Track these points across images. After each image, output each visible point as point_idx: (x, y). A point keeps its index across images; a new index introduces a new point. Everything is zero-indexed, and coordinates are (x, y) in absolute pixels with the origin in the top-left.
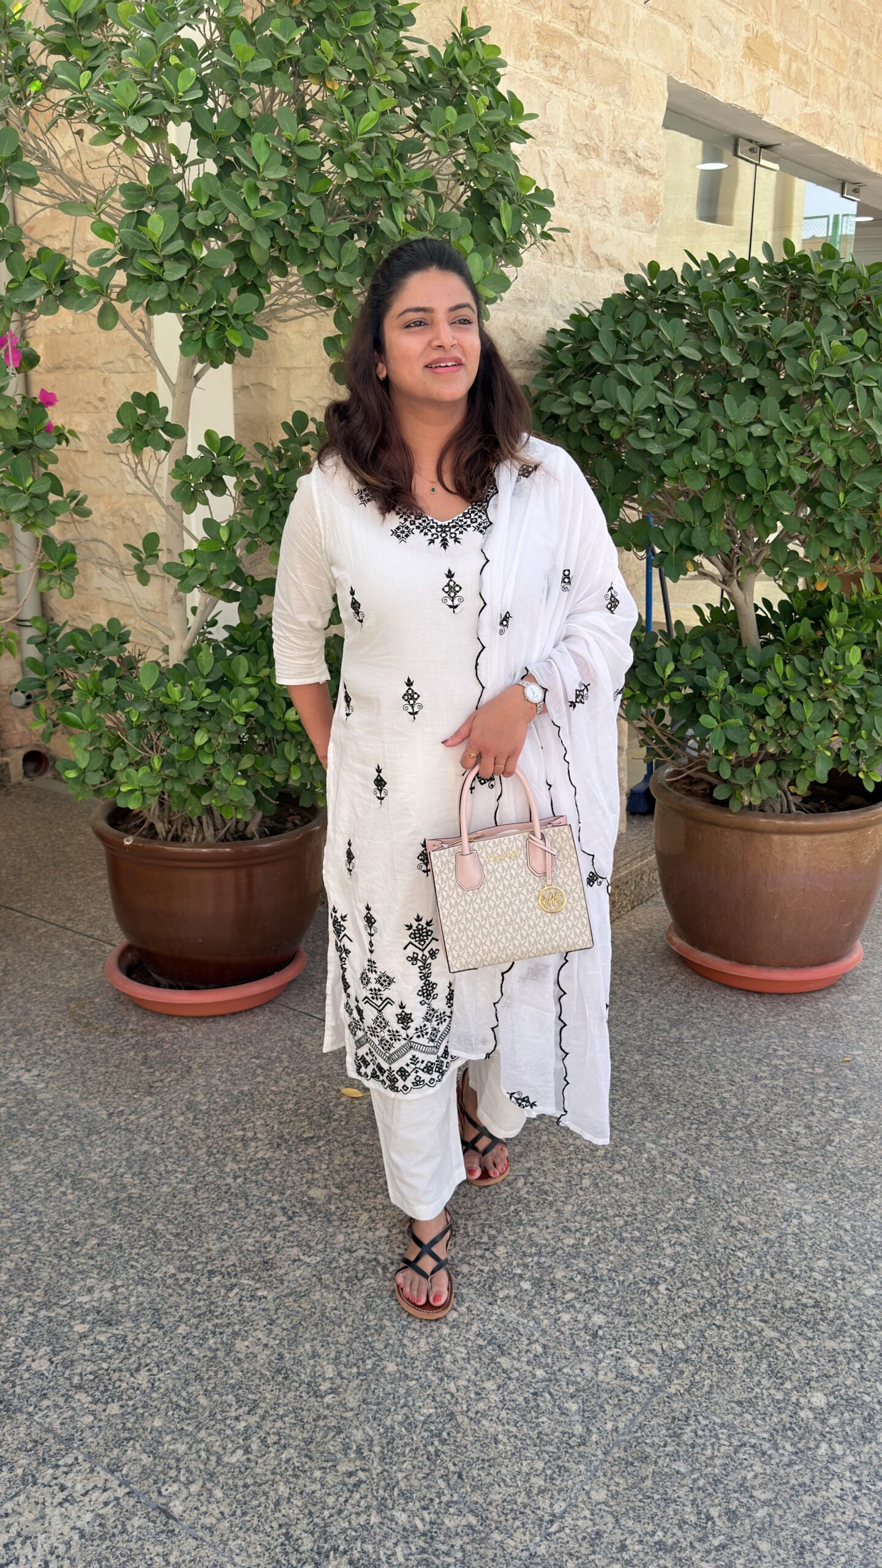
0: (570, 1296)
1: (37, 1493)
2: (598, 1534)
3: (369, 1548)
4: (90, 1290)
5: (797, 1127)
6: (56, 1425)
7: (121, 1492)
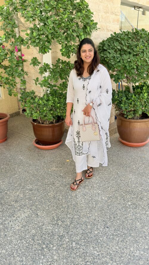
0: (96, 189)
1: (20, 212)
2: (95, 219)
3: (64, 220)
4: (29, 187)
5: (134, 166)
6: (23, 204)
7: (31, 212)
